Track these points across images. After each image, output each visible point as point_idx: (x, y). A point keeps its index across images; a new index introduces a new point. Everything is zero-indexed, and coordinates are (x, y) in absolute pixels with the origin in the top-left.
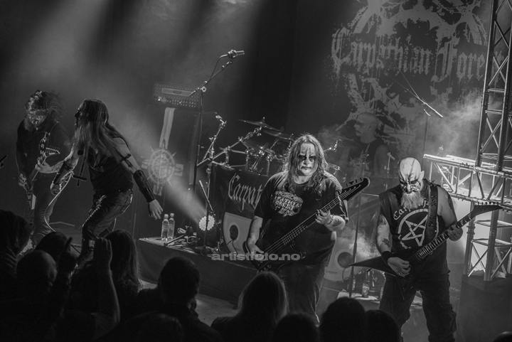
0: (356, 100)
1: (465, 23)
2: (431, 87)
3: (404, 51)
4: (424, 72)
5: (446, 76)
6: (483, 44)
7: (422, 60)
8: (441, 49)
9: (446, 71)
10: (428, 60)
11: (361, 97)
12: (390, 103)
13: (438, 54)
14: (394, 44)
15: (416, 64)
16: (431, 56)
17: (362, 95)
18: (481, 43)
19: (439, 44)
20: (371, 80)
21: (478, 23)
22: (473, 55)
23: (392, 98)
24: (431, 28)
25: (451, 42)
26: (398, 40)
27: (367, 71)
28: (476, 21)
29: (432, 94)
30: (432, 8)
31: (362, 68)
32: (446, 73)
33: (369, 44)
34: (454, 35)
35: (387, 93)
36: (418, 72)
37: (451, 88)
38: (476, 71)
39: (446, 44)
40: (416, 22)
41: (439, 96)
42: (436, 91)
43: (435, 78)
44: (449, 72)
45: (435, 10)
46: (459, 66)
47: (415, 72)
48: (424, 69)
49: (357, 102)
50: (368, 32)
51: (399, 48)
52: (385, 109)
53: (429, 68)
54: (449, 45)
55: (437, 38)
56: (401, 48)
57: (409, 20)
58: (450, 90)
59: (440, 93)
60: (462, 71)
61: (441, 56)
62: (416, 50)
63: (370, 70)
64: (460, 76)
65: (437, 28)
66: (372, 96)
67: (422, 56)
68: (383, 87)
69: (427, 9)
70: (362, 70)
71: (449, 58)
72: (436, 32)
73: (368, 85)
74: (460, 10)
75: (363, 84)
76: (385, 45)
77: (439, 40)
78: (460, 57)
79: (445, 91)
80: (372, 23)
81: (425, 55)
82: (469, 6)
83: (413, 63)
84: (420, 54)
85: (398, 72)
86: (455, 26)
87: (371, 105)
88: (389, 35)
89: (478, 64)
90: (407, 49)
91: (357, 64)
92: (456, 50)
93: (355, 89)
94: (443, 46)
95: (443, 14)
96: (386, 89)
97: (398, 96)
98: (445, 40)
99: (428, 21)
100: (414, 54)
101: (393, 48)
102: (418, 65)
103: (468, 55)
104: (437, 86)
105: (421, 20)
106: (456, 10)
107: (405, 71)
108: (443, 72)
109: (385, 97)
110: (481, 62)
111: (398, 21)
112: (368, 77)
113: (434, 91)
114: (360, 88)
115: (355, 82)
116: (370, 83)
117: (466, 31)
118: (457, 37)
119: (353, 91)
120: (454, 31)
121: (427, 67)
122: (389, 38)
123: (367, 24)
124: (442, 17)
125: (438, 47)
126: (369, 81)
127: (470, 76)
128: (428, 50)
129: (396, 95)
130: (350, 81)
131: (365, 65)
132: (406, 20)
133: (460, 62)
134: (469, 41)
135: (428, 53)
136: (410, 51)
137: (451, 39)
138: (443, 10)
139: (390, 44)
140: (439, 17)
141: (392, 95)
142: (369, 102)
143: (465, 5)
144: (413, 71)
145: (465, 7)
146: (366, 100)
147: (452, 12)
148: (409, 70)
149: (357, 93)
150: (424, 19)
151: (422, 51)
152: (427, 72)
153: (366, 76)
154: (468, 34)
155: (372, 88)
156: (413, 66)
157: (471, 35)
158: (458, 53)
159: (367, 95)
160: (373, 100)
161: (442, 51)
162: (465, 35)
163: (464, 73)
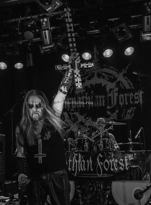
0: (69, 123)
1: (120, 81)
2: (107, 111)
3: (90, 98)
4: (102, 106)
5: (114, 105)
6: (131, 88)
7: (101, 100)
8: (110, 94)
9: (114, 103)
10: (103, 100)
11: (71, 122)
12: (86, 122)
13: (108, 96)
14: (85, 95)
15: (98, 103)
16: (105, 98)
17: (72, 120)
18: (130, 88)
19: (108, 92)
20: (75, 113)
21: (127, 80)
22: (127, 94)
23: (87, 120)
24: (103, 86)
25: (114, 90)
26: (86, 94)
27: (73, 110)
28: (125, 79)
29: (108, 114)
30: (102, 77)
31: (70, 109)
32: (114, 104)
33: (72, 98)
34: (115, 87)
35: (85, 118)
36: (99, 106)
37: (118, 110)
38: (130, 101)
39: (112, 92)
40: (95, 85)
41: (112, 115)
42: (110, 112)
43: (108, 107)
44: (115, 104)
45: (104, 78)
46: (120, 100)
47: (98, 106)
48: (102, 104)
49: (69, 124)
50: (71, 93)
51: (88, 97)
52: (85, 125)
53: (105, 104)
54: (113, 91)
55: (107, 90)
56: (89, 97)
57: (91, 84)
58: (117, 111)
59: (112, 113)
60: (122, 102)
61: (110, 97)
62: (97, 97)
63: (74, 109)
64: (121, 104)
65: (106, 85)
66: (77, 120)
67: (100, 98)
68: (82, 115)
69: (99, 78)
70: (70, 110)
71: (114, 97)
72: (106, 87)
73: (74, 116)
74: (116, 76)
75: (72, 116)
76: (80, 97)
77: (108, 90)
78: (120, 96)
79: (115, 112)
80: (72, 88)
81: (102, 98)
82: (120, 73)
83: (96, 102)
84: (99, 98)
85: (89, 108)
86: (115, 83)
87: (77, 125)
88: (82, 92)
89: (130, 97)
90: (92, 97)
91: (67, 108)
92: (117, 93)
93: (68, 118)
94: (110, 92)
95: (108, 79)
96: (84, 116)
97: (91, 118)
98: (111, 90)
99: (101, 83)
100: (96, 98)
101: (84, 97)
102: (99, 103)
103: (124, 94)
104: (110, 110)
105: (97, 83)
106: (114, 76)
107: (92, 107)
108: (112, 104)
109: (84, 120)
110: (132, 96)
111: (86, 86)
112: (74, 112)
113: (109, 113)
114: (70, 118)
115: (67, 115)
116: (75, 115)
117: (121, 84)
118: (117, 87)
119: (67, 119)
120: (115, 85)
121: (103, 103)
122: (82, 93)
123: (70, 89)
124: (108, 80)
125: (108, 93)
126: (74, 114)
127: (127, 103)
128: (103, 96)
129: (89, 118)
130: (65, 116)
131: (72, 107)
132: (90, 85)
133: (120, 98)
134: (123, 88)
135: (103, 97)
136: (94, 98)
137: (114, 89)
138: (108, 77)
139: (83, 96)
140: (106, 81)
141: (87, 118)
142: (76, 124)
143: (118, 73)
144: (96, 106)
145: (119, 74)
146: (74, 122)
147: (112, 77)
148: (94, 106)
149: (69, 120)
150: (98, 82)
151: (100, 97)
152: (104, 105)
153: (72, 112)
154: (122, 85)
155: (77, 117)
156: (96, 104)
157: (124, 85)
158: (119, 95)
159: (74, 120)
160: (78, 122)
161: (110, 95)
162: (121, 86)
163: (123, 103)
